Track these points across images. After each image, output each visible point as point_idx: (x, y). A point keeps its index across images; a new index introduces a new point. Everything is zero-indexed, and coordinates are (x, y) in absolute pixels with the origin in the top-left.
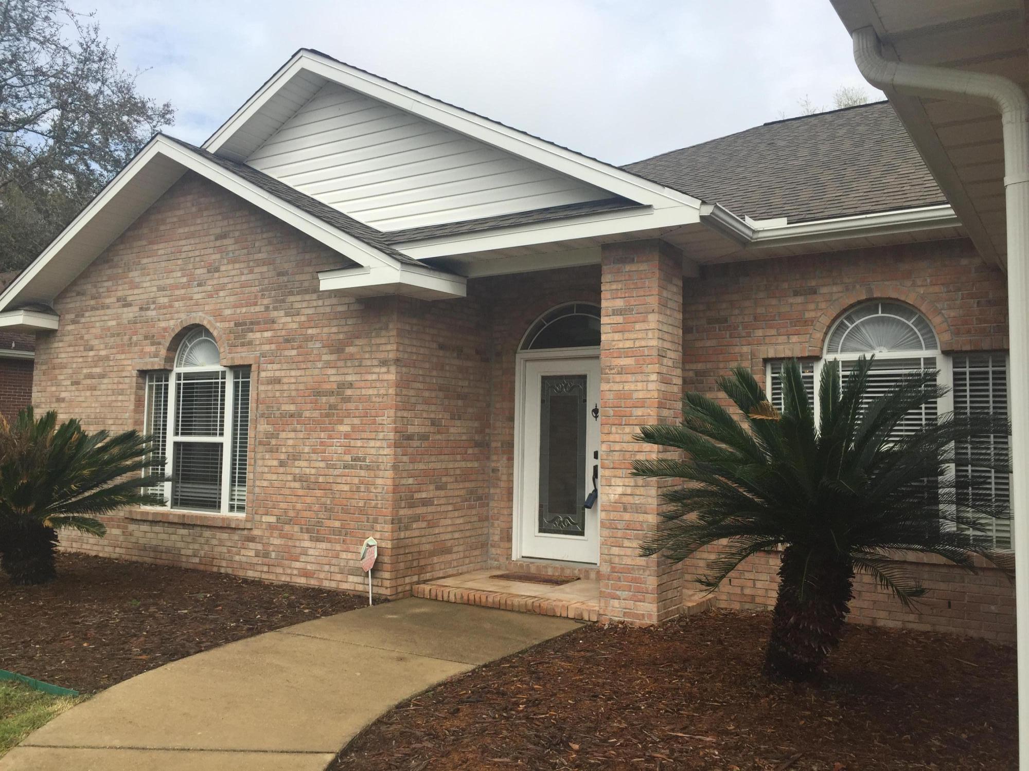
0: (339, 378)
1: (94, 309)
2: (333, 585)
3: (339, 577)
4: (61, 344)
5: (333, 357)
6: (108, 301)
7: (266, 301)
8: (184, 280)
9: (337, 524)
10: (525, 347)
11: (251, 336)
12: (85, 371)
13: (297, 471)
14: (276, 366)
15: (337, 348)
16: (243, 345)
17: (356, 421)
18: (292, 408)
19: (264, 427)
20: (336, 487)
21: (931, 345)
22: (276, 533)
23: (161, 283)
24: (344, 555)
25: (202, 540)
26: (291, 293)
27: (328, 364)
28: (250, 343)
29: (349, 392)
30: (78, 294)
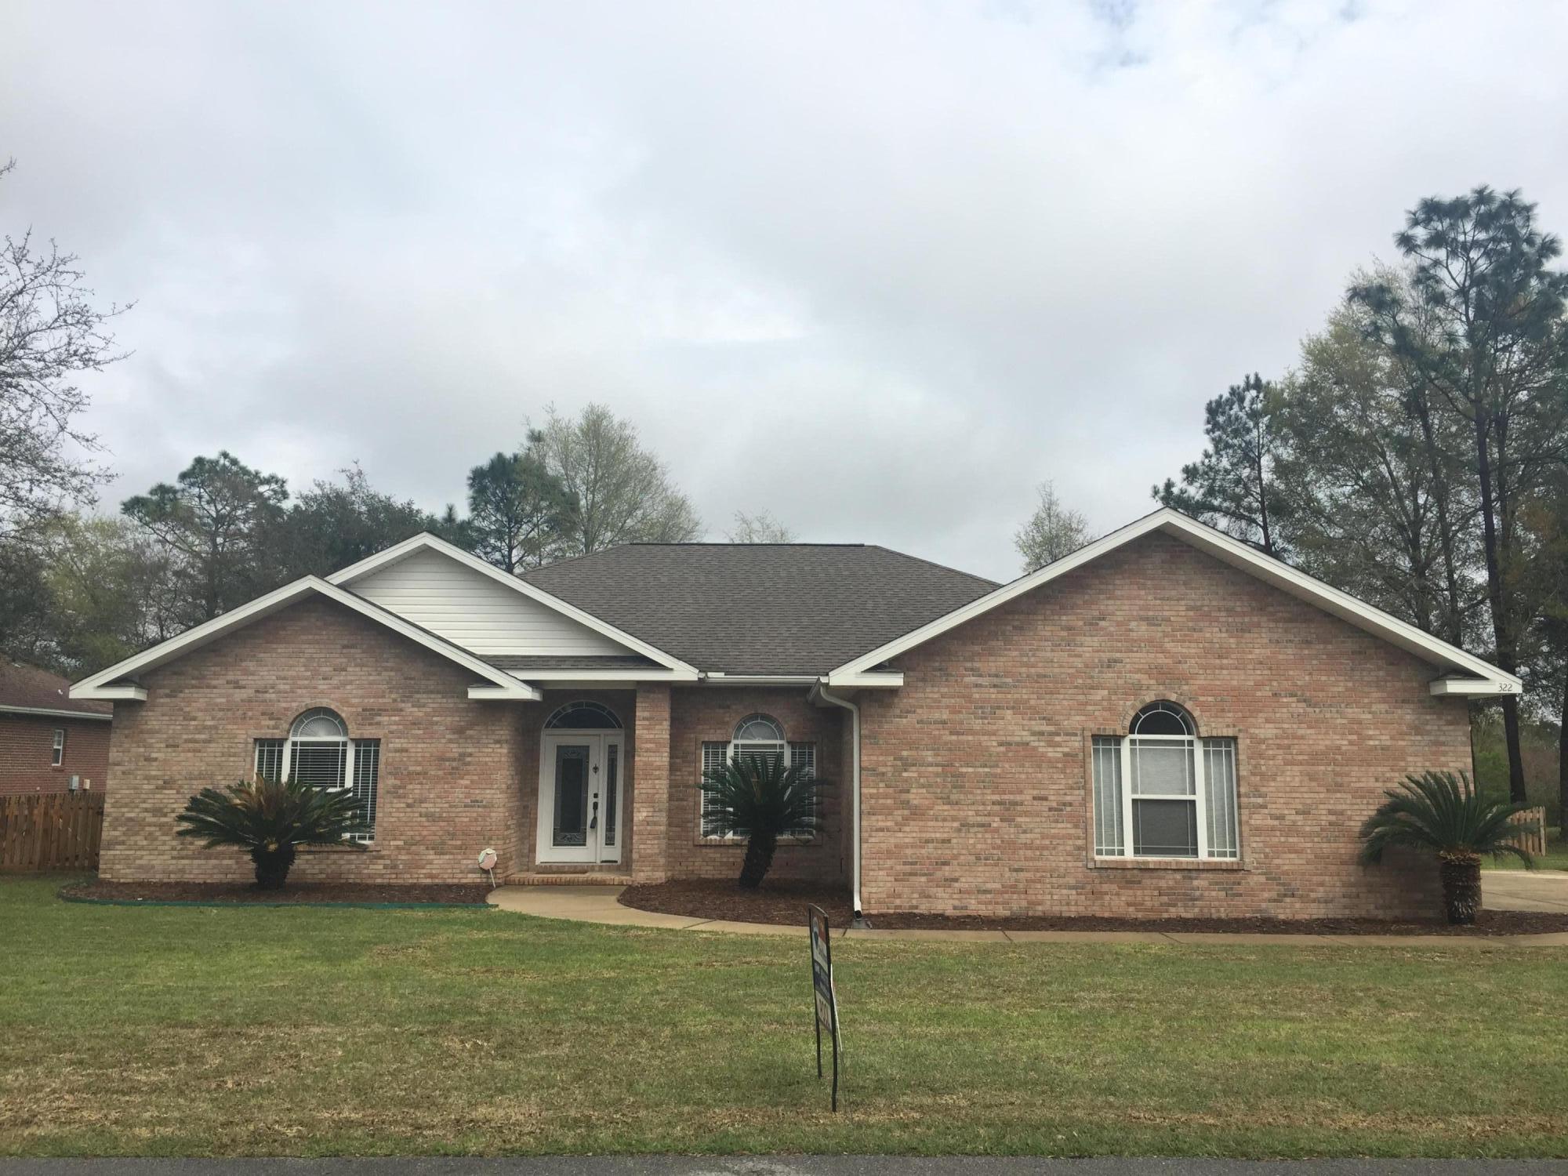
0: (460, 750)
1: (194, 687)
2: (456, 881)
3: (460, 876)
4: (150, 713)
5: (456, 736)
6: (214, 682)
7: (394, 696)
8: (309, 673)
9: (459, 843)
10: (547, 727)
11: (378, 719)
12: (185, 737)
13: (423, 810)
14: (402, 740)
15: (460, 731)
16: (370, 724)
17: (476, 778)
18: (419, 769)
19: (391, 781)
20: (457, 820)
21: (782, 738)
22: (403, 852)
23: (280, 673)
24: (465, 862)
25: (329, 862)
26: (418, 693)
27: (450, 741)
28: (378, 723)
29: (468, 759)
30: (175, 673)
